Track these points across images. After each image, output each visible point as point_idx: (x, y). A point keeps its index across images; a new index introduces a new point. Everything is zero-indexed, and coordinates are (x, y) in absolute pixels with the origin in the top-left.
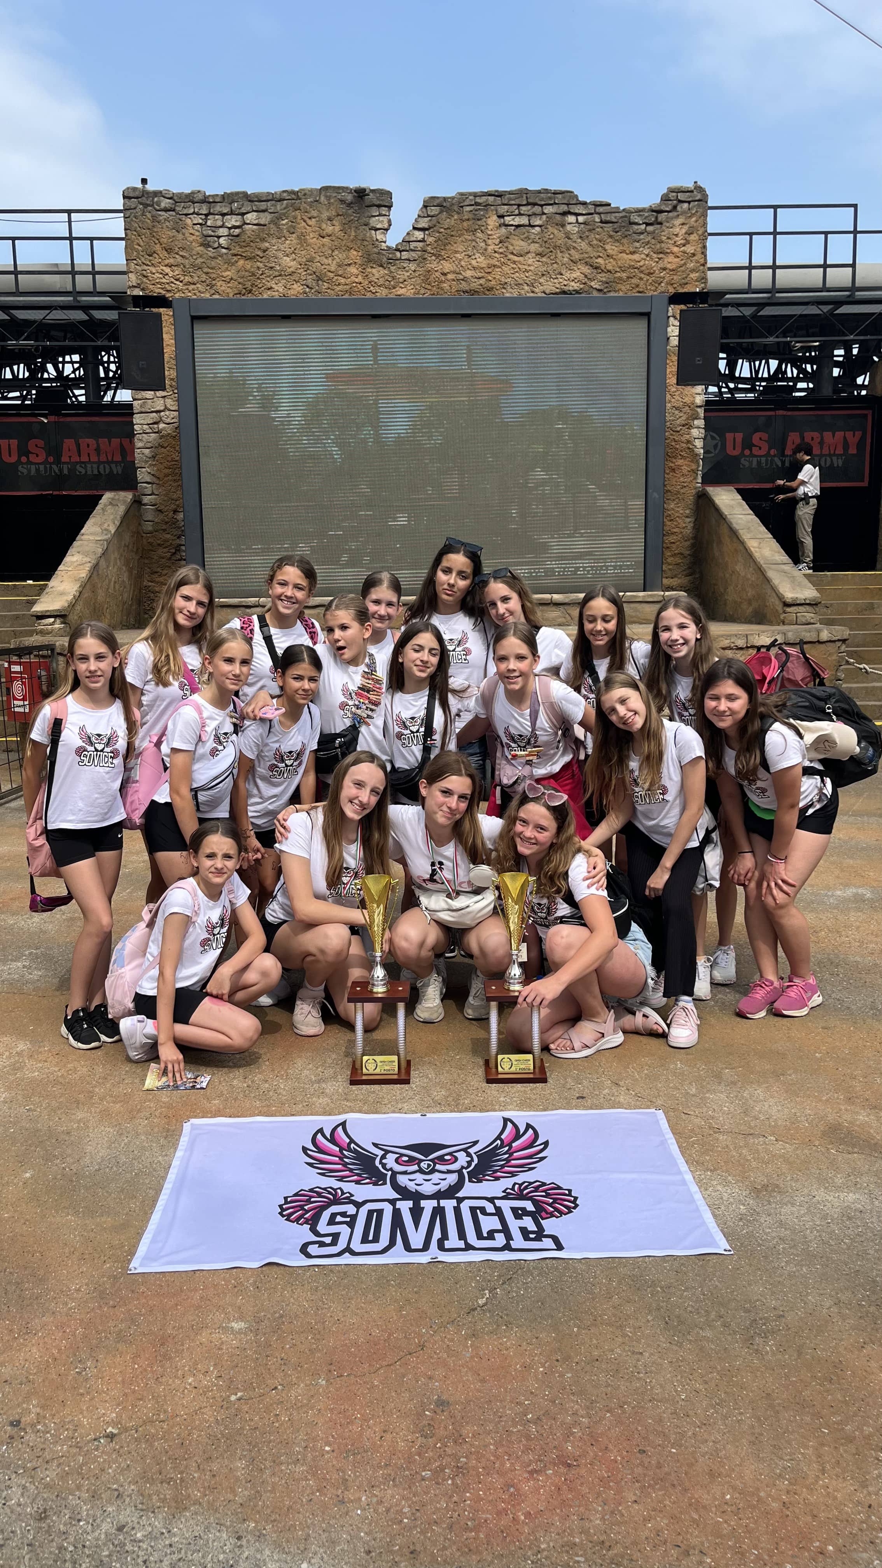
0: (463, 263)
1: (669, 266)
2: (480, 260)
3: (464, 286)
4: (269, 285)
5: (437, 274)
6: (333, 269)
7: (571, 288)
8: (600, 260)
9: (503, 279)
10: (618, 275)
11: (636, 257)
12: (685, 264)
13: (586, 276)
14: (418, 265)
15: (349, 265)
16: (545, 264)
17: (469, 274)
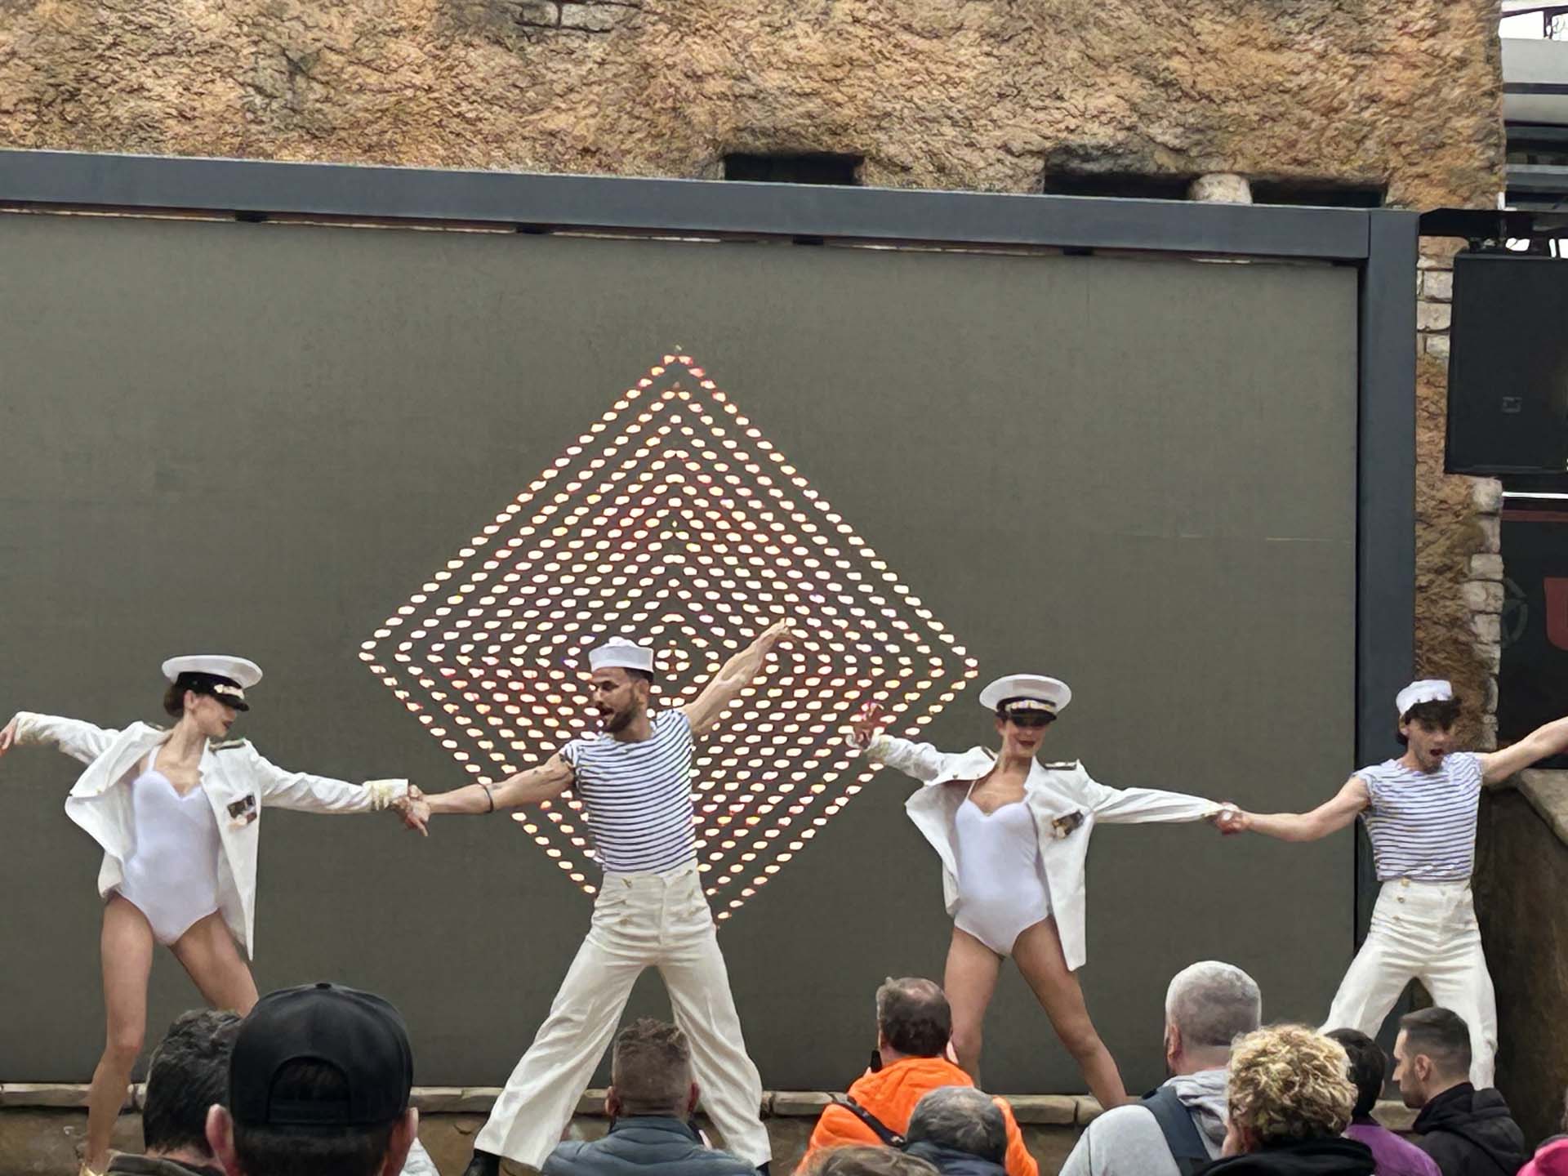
0: (754, 48)
1: (1387, 90)
2: (807, 43)
3: (756, 114)
4: (133, 79)
5: (674, 77)
6: (344, 43)
7: (1087, 140)
8: (1176, 63)
9: (880, 105)
10: (1231, 109)
11: (1286, 58)
12: (1435, 89)
13: (1134, 107)
14: (615, 45)
15: (396, 33)
16: (1006, 65)
17: (773, 80)
